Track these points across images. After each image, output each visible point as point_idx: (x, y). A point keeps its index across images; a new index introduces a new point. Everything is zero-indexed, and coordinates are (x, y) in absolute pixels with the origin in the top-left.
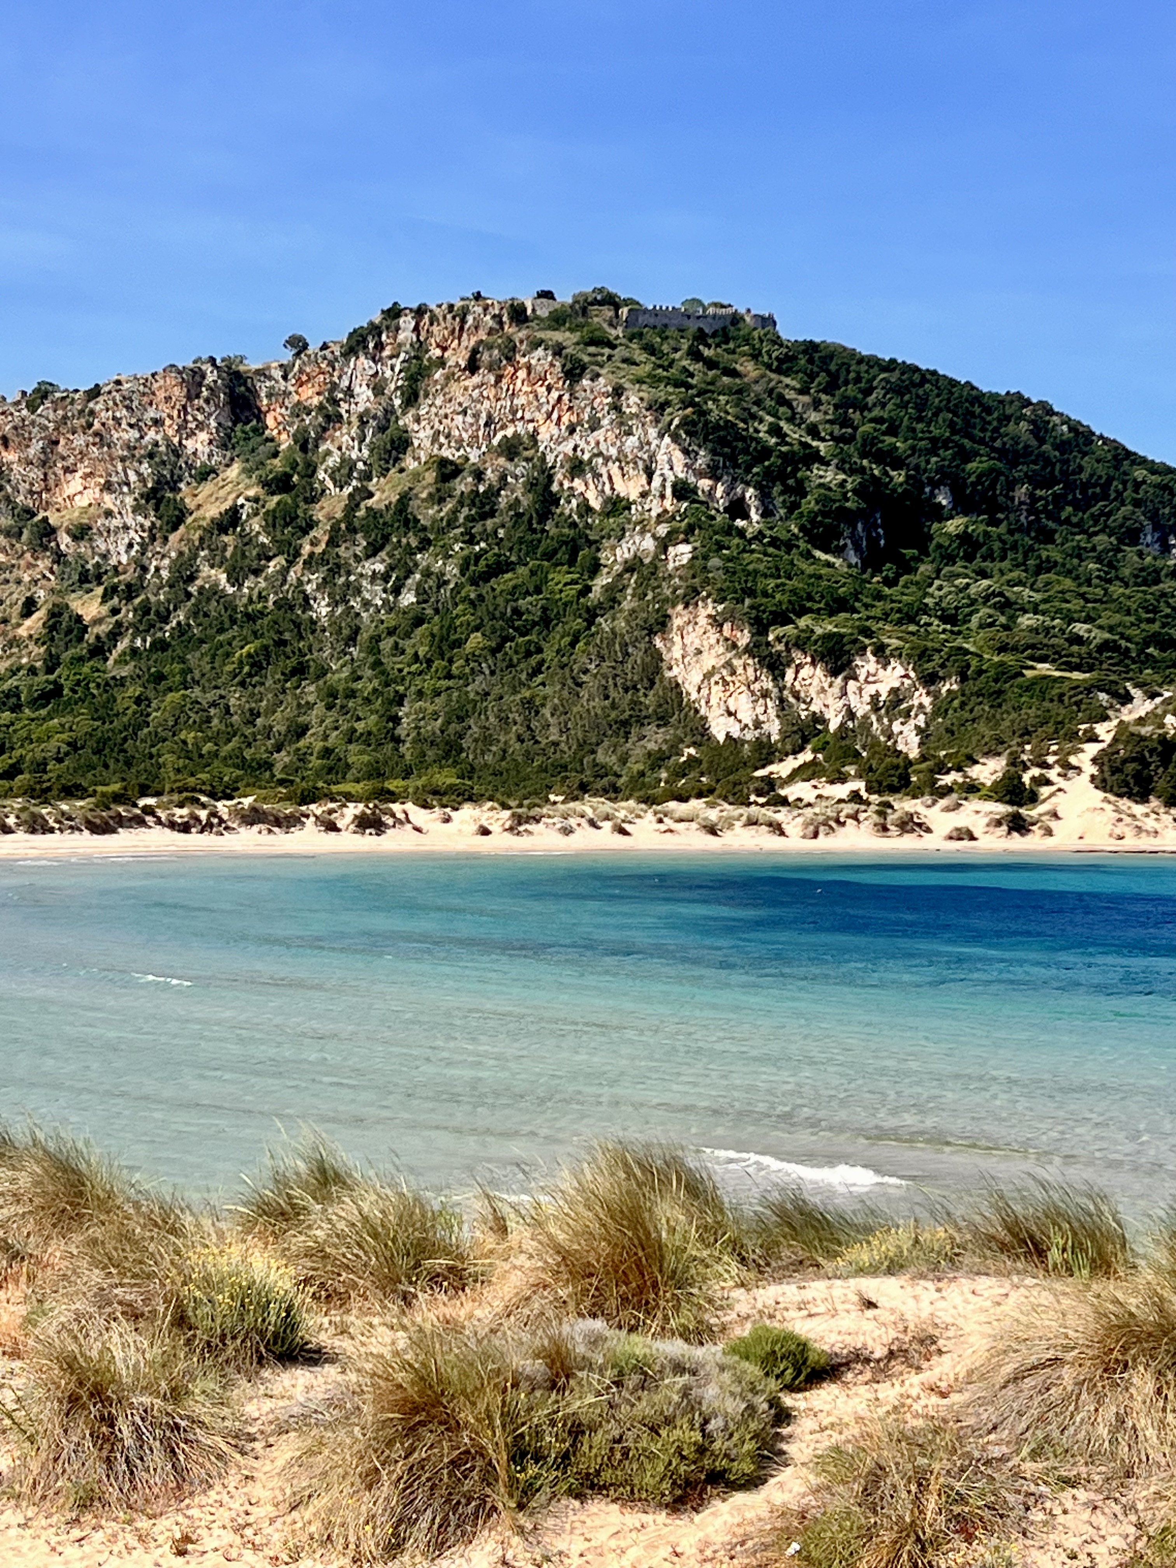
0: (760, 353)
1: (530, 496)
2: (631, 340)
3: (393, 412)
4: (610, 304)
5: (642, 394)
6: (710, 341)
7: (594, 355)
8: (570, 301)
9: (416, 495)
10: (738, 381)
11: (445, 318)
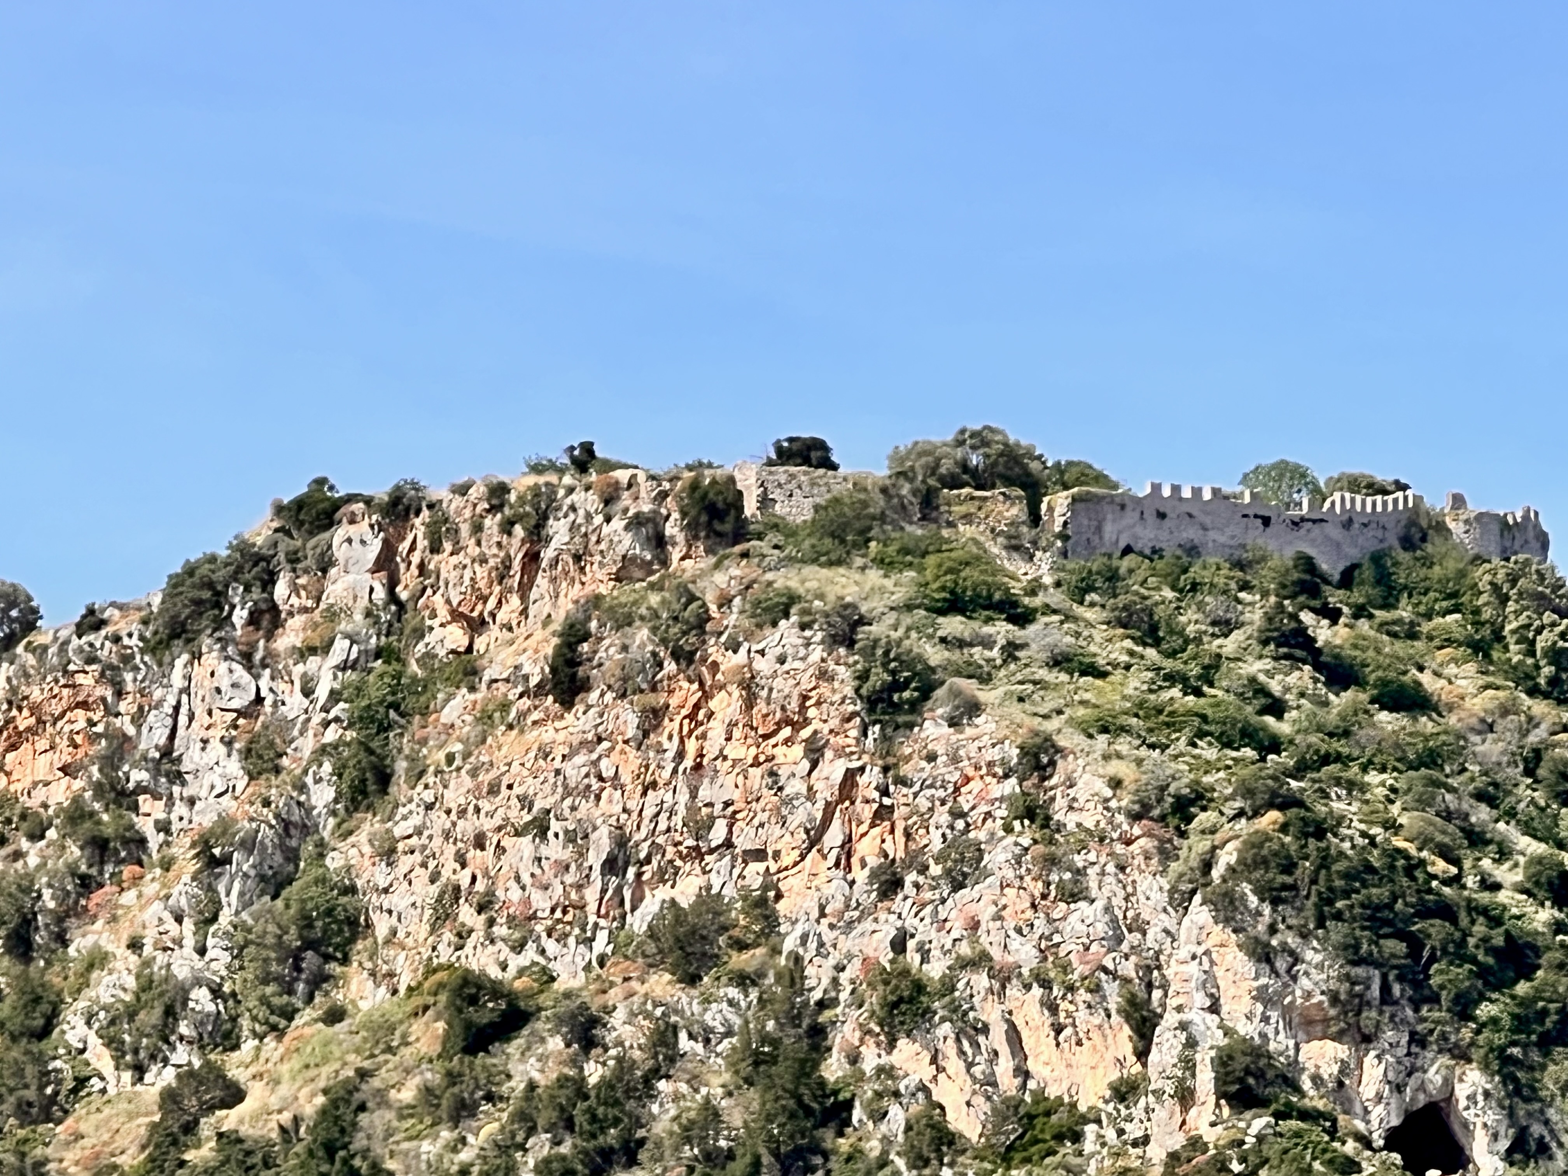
0: (1498, 637)
1: (753, 1094)
2: (1080, 593)
3: (307, 829)
4: (1009, 482)
5: (1117, 768)
6: (1334, 598)
7: (962, 644)
8: (882, 472)
9: (381, 1095)
10: (1426, 725)
11: (477, 528)
